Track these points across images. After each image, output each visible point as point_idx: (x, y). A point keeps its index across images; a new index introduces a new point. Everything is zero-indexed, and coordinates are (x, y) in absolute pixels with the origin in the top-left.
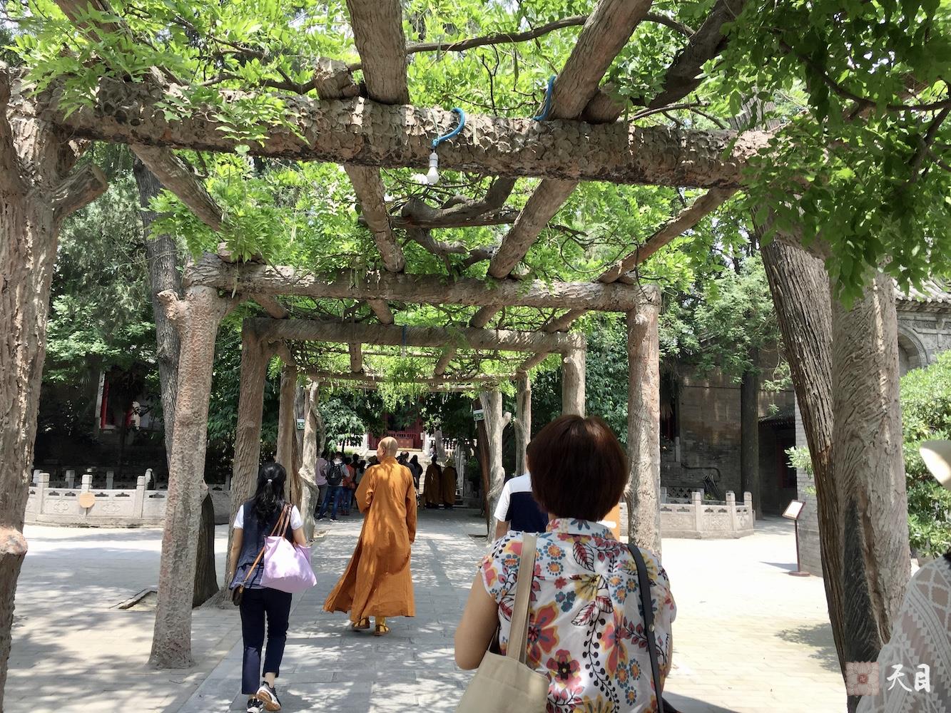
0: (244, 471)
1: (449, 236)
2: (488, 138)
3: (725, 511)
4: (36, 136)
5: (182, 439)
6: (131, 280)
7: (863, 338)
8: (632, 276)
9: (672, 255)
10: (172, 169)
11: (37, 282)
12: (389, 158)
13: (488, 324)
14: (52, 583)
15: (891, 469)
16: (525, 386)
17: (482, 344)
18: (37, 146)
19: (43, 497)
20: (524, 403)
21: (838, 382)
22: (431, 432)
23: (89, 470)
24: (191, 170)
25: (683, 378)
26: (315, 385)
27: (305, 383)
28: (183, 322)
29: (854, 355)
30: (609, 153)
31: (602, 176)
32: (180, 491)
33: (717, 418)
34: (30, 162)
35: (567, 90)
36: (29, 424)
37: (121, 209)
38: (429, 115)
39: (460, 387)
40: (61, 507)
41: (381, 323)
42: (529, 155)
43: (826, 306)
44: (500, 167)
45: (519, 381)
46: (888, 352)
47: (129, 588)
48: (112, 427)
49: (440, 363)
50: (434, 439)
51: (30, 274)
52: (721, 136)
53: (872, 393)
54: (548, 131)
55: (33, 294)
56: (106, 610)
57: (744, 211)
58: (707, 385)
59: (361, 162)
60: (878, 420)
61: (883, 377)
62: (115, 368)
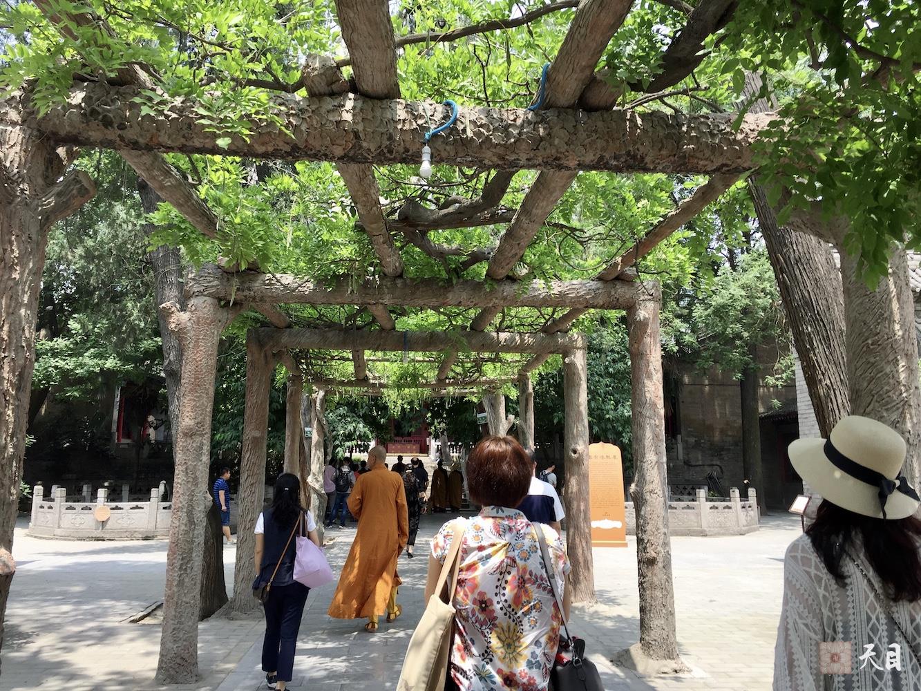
0: (250, 481)
1: (446, 238)
2: (482, 130)
3: (730, 508)
4: (21, 144)
5: (185, 450)
6: (141, 296)
7: (879, 324)
8: (631, 271)
9: (672, 250)
10: (165, 178)
11: (24, 292)
12: (381, 154)
13: (488, 327)
14: (65, 598)
15: (915, 460)
16: (527, 388)
17: (483, 347)
18: (23, 153)
19: (60, 512)
20: (527, 405)
21: (854, 370)
22: (436, 437)
23: (106, 484)
24: (185, 178)
25: (682, 376)
26: (321, 394)
27: (311, 392)
28: (185, 333)
29: (870, 341)
30: (607, 141)
31: (599, 165)
32: (184, 503)
33: (718, 415)
34: (16, 171)
35: (561, 77)
36: (17, 438)
37: (130, 228)
38: (421, 108)
39: (463, 391)
40: (78, 521)
41: (382, 329)
42: (524, 146)
43: (835, 293)
44: (495, 159)
45: (521, 382)
46: (906, 337)
47: (141, 601)
48: (129, 441)
49: (443, 367)
50: (440, 443)
51: (17, 284)
52: (722, 119)
53: (891, 381)
54: (543, 121)
55: (20, 305)
56: (117, 624)
57: (746, 199)
58: (707, 382)
59: (353, 159)
60: (898, 408)
61: (902, 363)
62: (130, 383)
